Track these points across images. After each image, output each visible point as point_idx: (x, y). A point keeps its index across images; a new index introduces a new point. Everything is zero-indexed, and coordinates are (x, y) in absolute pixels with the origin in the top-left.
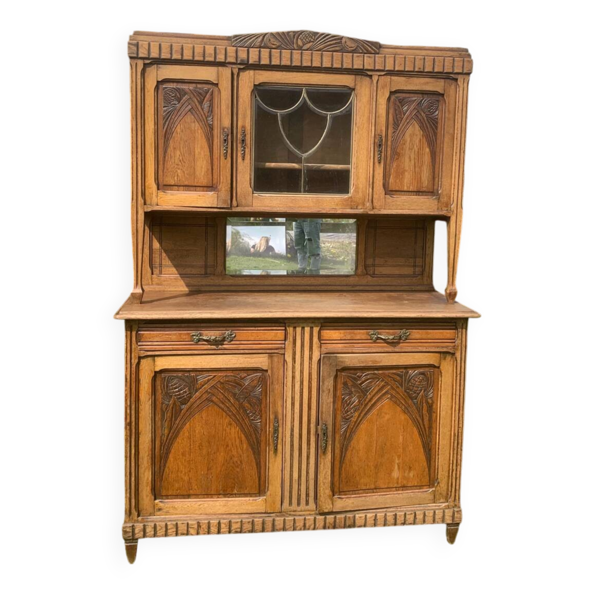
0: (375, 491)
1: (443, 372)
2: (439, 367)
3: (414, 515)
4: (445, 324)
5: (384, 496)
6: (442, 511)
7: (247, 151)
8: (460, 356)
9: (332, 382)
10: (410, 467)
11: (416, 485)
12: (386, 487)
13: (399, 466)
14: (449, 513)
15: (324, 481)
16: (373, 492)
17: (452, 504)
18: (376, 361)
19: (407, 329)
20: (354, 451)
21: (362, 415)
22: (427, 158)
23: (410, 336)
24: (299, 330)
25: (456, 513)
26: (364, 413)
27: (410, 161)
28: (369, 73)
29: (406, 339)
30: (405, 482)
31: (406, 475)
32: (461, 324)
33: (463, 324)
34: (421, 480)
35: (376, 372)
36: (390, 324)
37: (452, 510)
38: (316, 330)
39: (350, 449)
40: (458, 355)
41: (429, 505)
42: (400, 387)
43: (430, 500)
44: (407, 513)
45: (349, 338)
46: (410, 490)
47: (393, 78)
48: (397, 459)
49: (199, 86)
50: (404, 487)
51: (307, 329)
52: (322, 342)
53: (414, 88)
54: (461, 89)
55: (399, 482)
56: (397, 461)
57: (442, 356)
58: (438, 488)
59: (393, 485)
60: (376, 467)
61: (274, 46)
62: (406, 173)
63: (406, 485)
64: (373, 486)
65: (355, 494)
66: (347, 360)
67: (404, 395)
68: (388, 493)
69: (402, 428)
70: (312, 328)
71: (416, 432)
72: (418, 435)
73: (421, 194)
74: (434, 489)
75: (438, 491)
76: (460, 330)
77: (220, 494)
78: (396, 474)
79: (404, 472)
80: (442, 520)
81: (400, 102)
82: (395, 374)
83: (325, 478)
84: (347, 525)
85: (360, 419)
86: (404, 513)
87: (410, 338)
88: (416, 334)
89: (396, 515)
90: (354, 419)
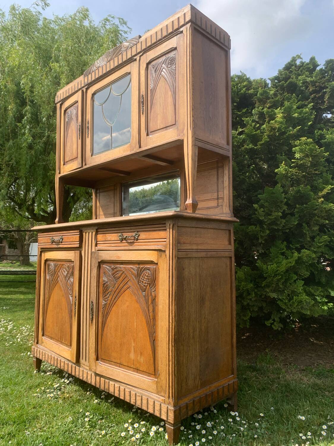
0: (120, 365)
1: (160, 268)
2: (157, 264)
3: (141, 397)
4: (160, 226)
5: (124, 372)
6: (159, 403)
7: (89, 132)
8: (168, 254)
9: (96, 271)
10: (141, 352)
11: (145, 370)
12: (126, 365)
13: (134, 349)
14: (164, 408)
15: (92, 346)
16: (120, 367)
17: (167, 399)
18: (118, 257)
19: (138, 232)
20: (108, 328)
21: (113, 299)
22: (170, 100)
23: (139, 237)
24: (87, 234)
25: (169, 411)
26: (114, 298)
27: (160, 106)
28: (135, 58)
29: (137, 240)
30: (138, 365)
31: (139, 358)
32: (169, 225)
33: (170, 225)
34: (148, 367)
35: (121, 266)
36: (129, 228)
37: (166, 406)
38: (94, 233)
39: (106, 325)
40: (167, 252)
41: (153, 394)
42: (135, 279)
43: (153, 389)
44: (137, 394)
45: (109, 240)
46: (141, 374)
47: (147, 53)
48: (133, 342)
49: (75, 105)
50: (137, 370)
51: (90, 233)
52: (98, 242)
53: (159, 53)
54: (186, 36)
55: (135, 363)
56: (133, 345)
57: (159, 254)
58: (159, 380)
59: (131, 365)
60: (121, 345)
61: (97, 68)
62: (159, 116)
63: (139, 369)
64: (119, 361)
65: (110, 364)
66: (103, 255)
67: (137, 286)
68: (127, 371)
69: (136, 315)
70: (92, 233)
71: (144, 320)
72: (146, 325)
73: (168, 128)
74: (156, 380)
75: (159, 382)
76: (168, 230)
77: (59, 341)
78: (132, 356)
79: (138, 356)
80: (159, 413)
81: (153, 68)
82: (132, 268)
83: (92, 344)
84: (106, 388)
85: (112, 302)
86: (135, 393)
87: (140, 239)
88: (143, 235)
89: (130, 392)
90: (108, 302)
